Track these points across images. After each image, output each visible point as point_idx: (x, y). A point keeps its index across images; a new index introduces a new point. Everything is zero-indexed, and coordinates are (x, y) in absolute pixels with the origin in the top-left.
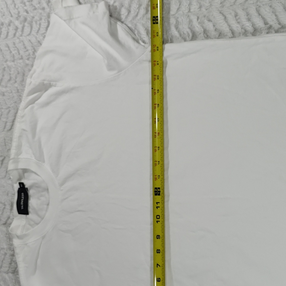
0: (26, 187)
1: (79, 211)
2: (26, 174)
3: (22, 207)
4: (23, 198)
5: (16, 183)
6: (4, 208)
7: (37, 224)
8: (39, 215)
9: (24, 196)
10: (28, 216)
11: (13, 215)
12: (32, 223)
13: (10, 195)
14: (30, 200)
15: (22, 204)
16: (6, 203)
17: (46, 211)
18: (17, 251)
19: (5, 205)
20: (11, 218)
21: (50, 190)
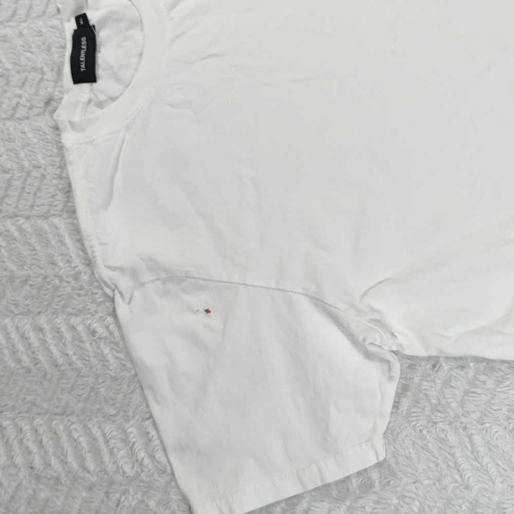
0: (91, 23)
1: (210, 56)
3: (83, 66)
5: (69, 20)
6: (41, 80)
7: (113, 99)
8: (118, 80)
9: (87, 45)
10: (94, 85)
12: (102, 98)
13: (54, 50)
14: (100, 52)
15: (82, 59)
16: (46, 69)
17: (136, 69)
18: (71, 156)
19: (43, 73)
20: (56, 98)
21: (144, 22)
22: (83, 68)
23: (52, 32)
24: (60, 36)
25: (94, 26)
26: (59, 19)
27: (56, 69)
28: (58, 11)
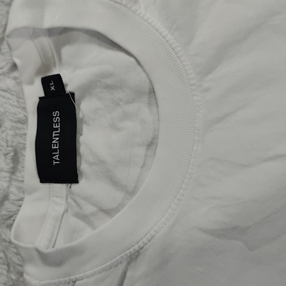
0: (69, 89)
2: (66, 51)
3: (57, 157)
4: (57, 129)
5: (31, 82)
8: (115, 183)
9: (62, 122)
10: (74, 186)
11: (19, 189)
12: (89, 209)
14: (81, 135)
20: (12, 197)
21: (159, 93)
22: (56, 161)
23: (4, 97)
24: (16, 104)
25: (73, 94)
26: (15, 78)
27: (12, 154)
28: (14, 66)
